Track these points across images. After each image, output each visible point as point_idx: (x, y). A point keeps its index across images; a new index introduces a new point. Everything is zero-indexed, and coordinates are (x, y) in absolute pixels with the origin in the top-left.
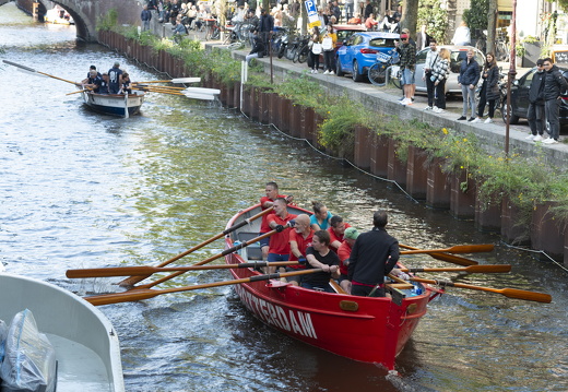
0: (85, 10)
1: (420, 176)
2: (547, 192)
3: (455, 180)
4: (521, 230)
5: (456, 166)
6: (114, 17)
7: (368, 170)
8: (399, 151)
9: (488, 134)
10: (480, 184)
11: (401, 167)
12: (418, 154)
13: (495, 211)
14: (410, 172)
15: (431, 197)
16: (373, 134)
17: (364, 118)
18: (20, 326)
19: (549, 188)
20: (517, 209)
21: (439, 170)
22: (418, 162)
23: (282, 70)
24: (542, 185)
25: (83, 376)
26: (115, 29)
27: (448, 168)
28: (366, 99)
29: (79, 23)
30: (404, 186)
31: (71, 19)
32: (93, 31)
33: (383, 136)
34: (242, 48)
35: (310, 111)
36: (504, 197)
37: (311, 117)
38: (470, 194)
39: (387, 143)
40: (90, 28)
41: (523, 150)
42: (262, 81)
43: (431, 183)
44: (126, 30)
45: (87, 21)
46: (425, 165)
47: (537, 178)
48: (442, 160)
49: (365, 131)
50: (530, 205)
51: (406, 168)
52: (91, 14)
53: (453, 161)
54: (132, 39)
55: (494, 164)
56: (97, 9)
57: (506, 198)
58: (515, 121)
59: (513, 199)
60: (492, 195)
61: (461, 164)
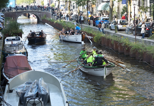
0: (39, 15)
1: (117, 47)
2: (146, 49)
3: (125, 47)
4: (140, 57)
5: (125, 45)
6: (45, 16)
7: (105, 46)
8: (112, 42)
9: (130, 38)
10: (131, 48)
11: (112, 45)
12: (116, 42)
13: (134, 54)
14: (114, 46)
15: (119, 51)
16: (106, 38)
18: (41, 81)
19: (146, 48)
20: (139, 53)
21: (121, 45)
23: (83, 26)
24: (144, 48)
25: (55, 91)
26: (46, 19)
27: (123, 45)
29: (38, 18)
30: (113, 49)
31: (36, 17)
32: (41, 19)
33: (108, 39)
34: (74, 22)
36: (136, 50)
38: (128, 50)
39: (109, 40)
40: (40, 19)
43: (119, 48)
44: (48, 19)
45: (39, 17)
46: (118, 45)
47: (143, 46)
48: (121, 43)
50: (142, 52)
51: (113, 45)
52: (40, 16)
53: (124, 44)
54: (50, 21)
55: (133, 44)
56: (42, 15)
57: (137, 51)
59: (138, 51)
60: (133, 50)
61: (126, 44)
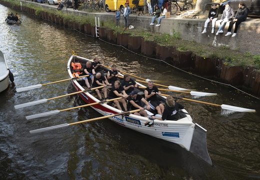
17: (43, 9)
22: (53, 16)
28: (43, 6)
35: (33, 9)
37: (34, 10)
41: (70, 12)
42: (24, 5)
49: (43, 12)
58: (68, 7)
